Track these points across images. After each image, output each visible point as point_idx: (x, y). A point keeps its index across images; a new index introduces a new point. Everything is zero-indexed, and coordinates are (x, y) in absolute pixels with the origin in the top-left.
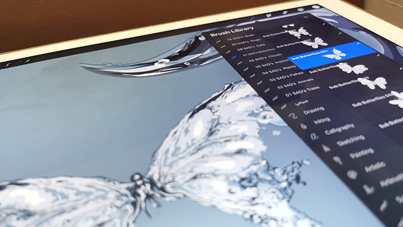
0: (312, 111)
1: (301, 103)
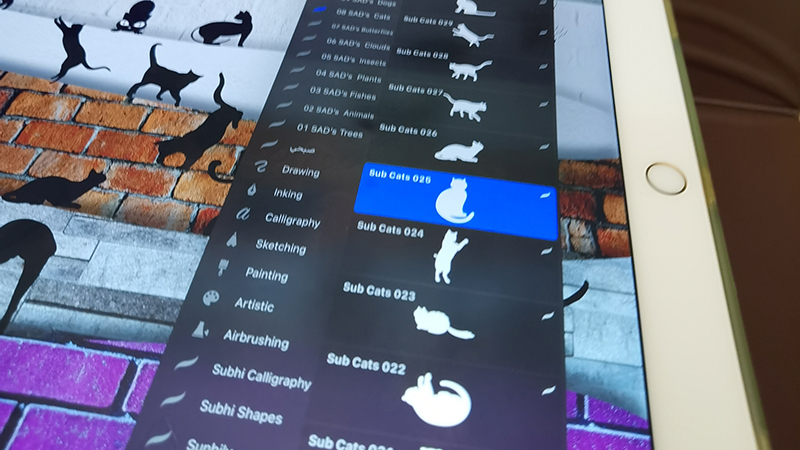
0: (296, 171)
1: (302, 150)
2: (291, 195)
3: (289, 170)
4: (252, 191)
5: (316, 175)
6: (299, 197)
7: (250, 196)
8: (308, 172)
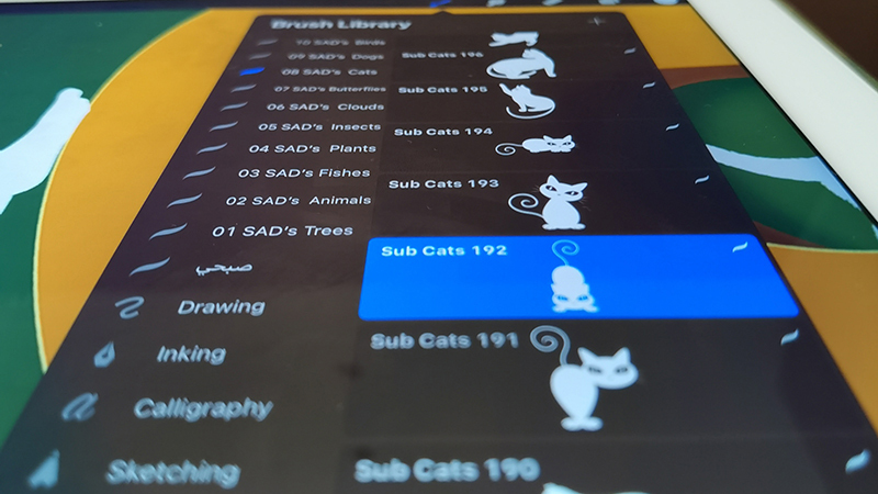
1: (223, 268)
2: (197, 355)
3: (194, 307)
4: (104, 358)
5: (258, 309)
6: (217, 357)
7: (101, 369)
8: (238, 307)
